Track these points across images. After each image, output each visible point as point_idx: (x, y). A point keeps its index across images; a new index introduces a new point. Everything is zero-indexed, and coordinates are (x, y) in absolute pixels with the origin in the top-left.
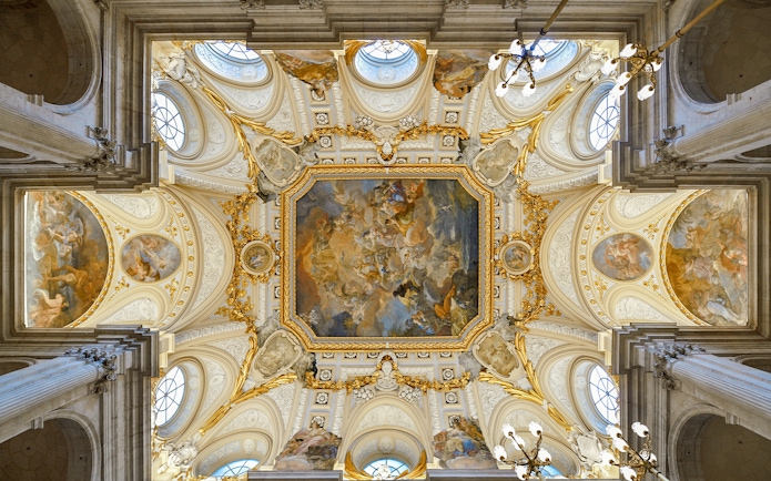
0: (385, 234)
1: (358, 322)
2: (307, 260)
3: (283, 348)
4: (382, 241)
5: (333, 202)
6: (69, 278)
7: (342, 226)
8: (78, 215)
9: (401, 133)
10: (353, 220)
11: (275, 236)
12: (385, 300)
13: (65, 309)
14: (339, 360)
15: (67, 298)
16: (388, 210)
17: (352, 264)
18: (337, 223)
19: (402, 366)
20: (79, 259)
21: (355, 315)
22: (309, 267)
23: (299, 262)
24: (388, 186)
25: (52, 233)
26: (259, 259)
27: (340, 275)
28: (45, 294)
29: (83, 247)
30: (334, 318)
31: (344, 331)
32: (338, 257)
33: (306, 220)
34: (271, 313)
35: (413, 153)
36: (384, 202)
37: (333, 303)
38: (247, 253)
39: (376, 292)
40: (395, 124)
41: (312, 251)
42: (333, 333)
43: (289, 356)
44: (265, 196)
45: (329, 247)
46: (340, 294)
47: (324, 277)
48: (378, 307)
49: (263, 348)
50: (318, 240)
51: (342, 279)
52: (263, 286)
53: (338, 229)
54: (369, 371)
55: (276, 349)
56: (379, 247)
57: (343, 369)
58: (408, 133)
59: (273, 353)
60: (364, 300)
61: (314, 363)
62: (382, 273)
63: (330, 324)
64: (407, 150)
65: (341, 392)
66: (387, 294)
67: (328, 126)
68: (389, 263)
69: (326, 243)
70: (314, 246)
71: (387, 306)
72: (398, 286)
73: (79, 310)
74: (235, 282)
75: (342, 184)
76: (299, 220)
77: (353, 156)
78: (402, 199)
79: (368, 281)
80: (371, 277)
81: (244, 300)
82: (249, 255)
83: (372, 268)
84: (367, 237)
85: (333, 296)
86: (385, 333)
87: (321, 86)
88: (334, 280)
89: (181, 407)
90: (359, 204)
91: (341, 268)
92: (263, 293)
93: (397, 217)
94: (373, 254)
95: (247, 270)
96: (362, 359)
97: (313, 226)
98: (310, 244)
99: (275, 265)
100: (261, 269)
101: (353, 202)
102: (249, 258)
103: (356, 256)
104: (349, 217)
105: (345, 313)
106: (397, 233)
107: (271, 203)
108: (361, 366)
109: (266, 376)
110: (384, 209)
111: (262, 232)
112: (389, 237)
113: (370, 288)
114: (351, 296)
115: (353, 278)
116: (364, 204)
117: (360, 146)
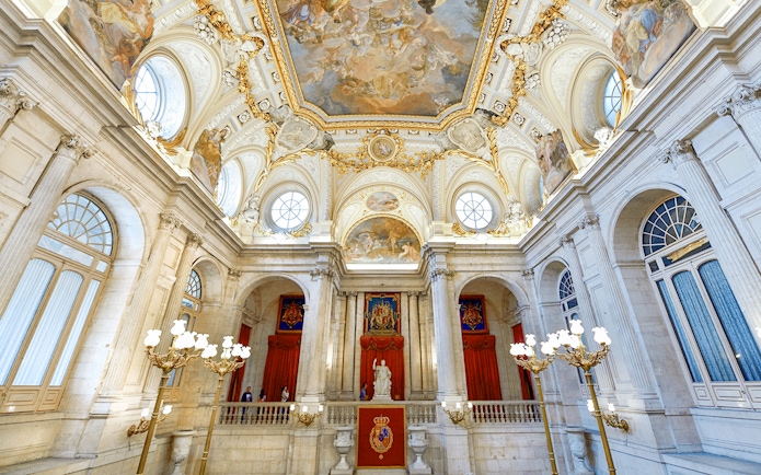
0: (354, 23)
1: (456, 60)
2: (385, 103)
3: (464, 131)
4: (363, 25)
5: (323, 81)
6: (394, 241)
7: (348, 70)
8: (357, 236)
9: (224, 36)
10: (340, 59)
11: (363, 132)
12: (435, 26)
13: (411, 244)
14: (490, 90)
15: (405, 243)
16: (322, 21)
17: (390, 59)
18: (345, 75)
19: (519, 31)
20: (383, 236)
21: (447, 62)
22: (392, 102)
23: (388, 112)
24: (293, 29)
25: (368, 251)
26: (383, 147)
27: (401, 71)
28: (401, 255)
29: (376, 234)
30: (446, 83)
31: (462, 76)
32: (381, 73)
33: (346, 105)
34: (431, 139)
35: (242, 13)
36: (313, 29)
37: (430, 81)
38: (379, 157)
39: (424, 34)
40: (216, 47)
41: (376, 98)
42: (462, 87)
43: (473, 128)
44: (329, 144)
45: (372, 82)
46: (422, 72)
47: (402, 87)
48: (442, 34)
49: (460, 146)
50: (365, 93)
51: (406, 69)
52: (407, 144)
53: (351, 73)
54: (511, 67)
55: (463, 136)
56: (370, 28)
57: (500, 91)
58: (220, 26)
59: (466, 139)
60: (431, 49)
61: (485, 111)
62: (402, 26)
63: (451, 87)
64: (241, 21)
65: (520, 102)
66: (429, 22)
67: (249, 110)
68: (389, 16)
69: (367, 85)
70: (371, 96)
71: (443, 23)
72: (419, 7)
73: (412, 236)
74: (404, 166)
75: (301, 77)
76: (345, 112)
77: (270, 76)
78: (305, 7)
79: (410, 41)
80: (406, 38)
81: (417, 158)
82: (381, 154)
83: (395, 36)
84: (358, 43)
85: (423, 80)
86: (475, 34)
87: (217, 137)
88: (405, 77)
89: (486, 197)
90: (321, 55)
91: (394, 69)
92: (413, 145)
93: (330, 10)
94: (377, 35)
95: (392, 158)
96: (496, 69)
97: (351, 99)
98: (369, 100)
99: (389, 134)
100: (393, 146)
101: (320, 62)
102: (382, 156)
103: (381, 53)
104: (337, 63)
105: (443, 71)
106: (350, 8)
107: (334, 138)
108: (503, 72)
109: (484, 145)
110: (322, 27)
111: (361, 144)
112: (356, 17)
113: (419, 40)
114: (426, 62)
115: (406, 58)
116: (320, 50)
117: (257, 74)
